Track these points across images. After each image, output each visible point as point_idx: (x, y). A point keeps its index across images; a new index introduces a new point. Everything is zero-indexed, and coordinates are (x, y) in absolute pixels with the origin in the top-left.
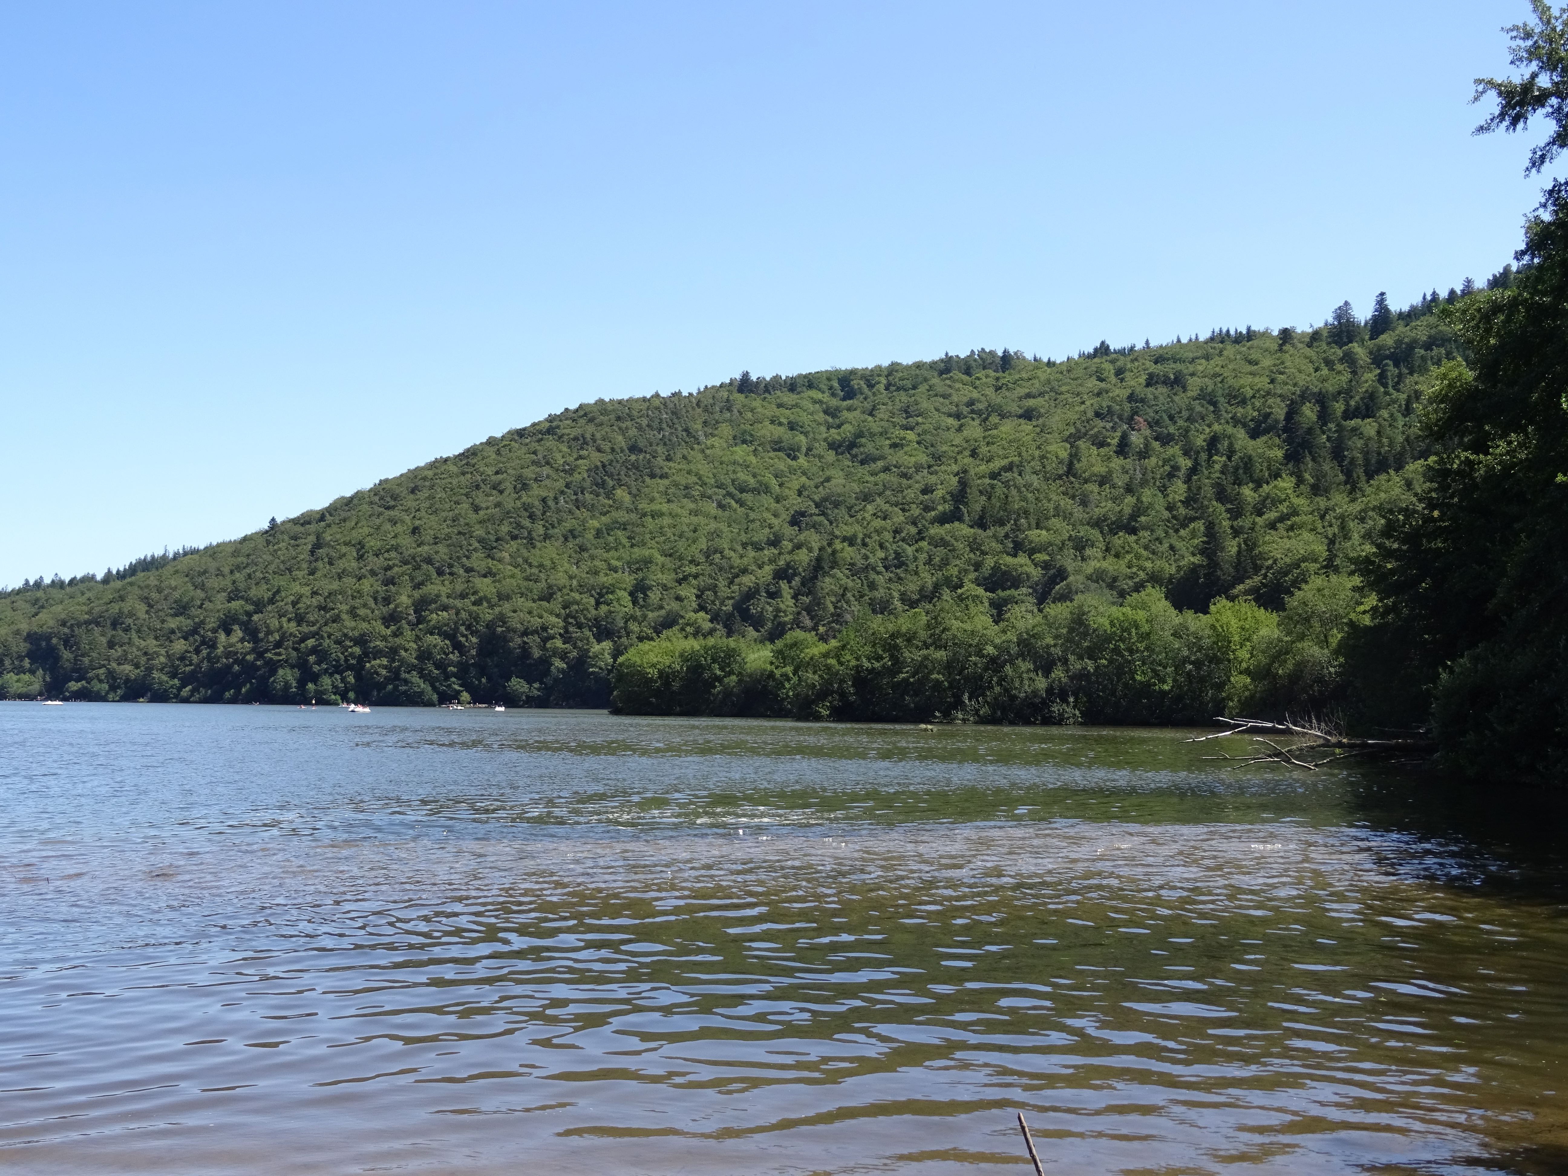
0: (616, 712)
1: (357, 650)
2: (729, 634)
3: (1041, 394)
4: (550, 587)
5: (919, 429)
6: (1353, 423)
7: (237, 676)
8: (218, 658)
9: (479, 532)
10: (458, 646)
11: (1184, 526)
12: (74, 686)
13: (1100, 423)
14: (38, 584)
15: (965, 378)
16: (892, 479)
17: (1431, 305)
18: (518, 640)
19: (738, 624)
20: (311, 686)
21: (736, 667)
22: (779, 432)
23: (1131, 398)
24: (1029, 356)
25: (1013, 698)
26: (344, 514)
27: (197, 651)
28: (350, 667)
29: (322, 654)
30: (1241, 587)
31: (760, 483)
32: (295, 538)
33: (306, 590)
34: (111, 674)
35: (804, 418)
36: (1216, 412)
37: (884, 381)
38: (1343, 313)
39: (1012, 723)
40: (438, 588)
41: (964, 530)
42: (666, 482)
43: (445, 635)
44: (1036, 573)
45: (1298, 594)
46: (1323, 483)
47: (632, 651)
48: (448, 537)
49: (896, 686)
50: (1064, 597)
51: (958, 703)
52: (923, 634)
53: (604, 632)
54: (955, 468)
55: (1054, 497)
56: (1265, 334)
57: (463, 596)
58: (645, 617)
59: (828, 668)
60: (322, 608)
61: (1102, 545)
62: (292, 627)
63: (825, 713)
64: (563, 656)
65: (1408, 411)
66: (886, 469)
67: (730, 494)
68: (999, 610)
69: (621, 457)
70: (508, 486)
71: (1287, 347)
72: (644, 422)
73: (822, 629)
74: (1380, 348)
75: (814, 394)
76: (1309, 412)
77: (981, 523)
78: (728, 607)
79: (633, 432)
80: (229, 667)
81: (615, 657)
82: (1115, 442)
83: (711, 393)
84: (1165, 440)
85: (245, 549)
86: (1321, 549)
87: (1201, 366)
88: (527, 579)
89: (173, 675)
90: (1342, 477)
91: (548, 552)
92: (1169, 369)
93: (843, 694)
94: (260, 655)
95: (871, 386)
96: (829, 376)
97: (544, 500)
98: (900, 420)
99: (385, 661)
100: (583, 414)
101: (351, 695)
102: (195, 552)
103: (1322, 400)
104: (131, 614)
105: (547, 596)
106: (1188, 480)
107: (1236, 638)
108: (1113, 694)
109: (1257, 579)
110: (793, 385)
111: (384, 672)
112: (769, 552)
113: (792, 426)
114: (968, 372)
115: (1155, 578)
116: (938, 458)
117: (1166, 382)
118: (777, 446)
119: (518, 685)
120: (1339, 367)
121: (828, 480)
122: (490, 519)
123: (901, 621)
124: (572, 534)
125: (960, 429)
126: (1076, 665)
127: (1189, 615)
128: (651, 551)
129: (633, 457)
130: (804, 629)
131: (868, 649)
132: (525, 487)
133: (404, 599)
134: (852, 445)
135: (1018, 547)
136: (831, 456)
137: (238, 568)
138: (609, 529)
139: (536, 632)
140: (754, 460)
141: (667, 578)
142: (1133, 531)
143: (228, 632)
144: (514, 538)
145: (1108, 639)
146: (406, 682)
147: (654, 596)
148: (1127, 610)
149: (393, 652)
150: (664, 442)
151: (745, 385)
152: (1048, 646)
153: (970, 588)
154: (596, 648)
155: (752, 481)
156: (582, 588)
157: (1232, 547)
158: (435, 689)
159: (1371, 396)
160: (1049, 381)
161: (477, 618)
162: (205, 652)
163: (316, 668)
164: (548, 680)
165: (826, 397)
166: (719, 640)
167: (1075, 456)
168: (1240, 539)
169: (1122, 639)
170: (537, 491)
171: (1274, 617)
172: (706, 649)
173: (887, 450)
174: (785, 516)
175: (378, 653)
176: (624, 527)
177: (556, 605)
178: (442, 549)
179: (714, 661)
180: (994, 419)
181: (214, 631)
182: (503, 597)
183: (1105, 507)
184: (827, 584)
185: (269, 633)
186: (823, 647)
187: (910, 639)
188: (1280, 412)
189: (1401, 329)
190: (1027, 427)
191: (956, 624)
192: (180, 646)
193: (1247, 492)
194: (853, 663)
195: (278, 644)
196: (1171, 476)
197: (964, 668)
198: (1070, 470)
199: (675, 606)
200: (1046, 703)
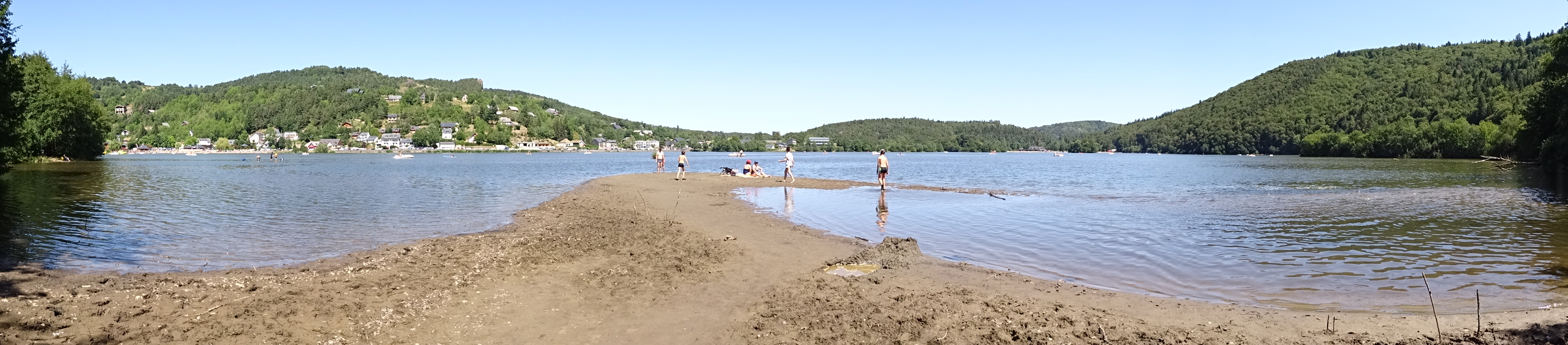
0: (1302, 156)
1: (1225, 139)
2: (1335, 132)
3: (1430, 57)
4: (1281, 118)
5: (1393, 68)
6: (1520, 70)
7: (1192, 146)
8: (1187, 141)
9: (1260, 102)
10: (1254, 137)
11: (1472, 99)
12: (1149, 149)
13: (1448, 67)
14: (1139, 121)
15: (1407, 52)
16: (1385, 83)
17: (1543, 36)
18: (1272, 135)
19: (1338, 129)
20: (1213, 149)
21: (1338, 142)
22: (1350, 69)
23: (1457, 59)
24: (1426, 46)
25: (1422, 150)
26: (1220, 98)
27: (1181, 139)
28: (1223, 144)
29: (1215, 140)
30: (1488, 117)
31: (1344, 85)
32: (1206, 106)
33: (1210, 121)
34: (1158, 145)
35: (1357, 64)
36: (1482, 64)
37: (1382, 52)
38: (1518, 37)
39: (1421, 158)
40: (1248, 119)
41: (1406, 99)
42: (1315, 85)
43: (1251, 134)
44: (1429, 113)
45: (1504, 120)
46: (1512, 88)
47: (1306, 137)
48: (1251, 104)
49: (1386, 147)
50: (1437, 120)
51: (1405, 152)
52: (1394, 131)
53: (1298, 132)
54: (1404, 80)
55: (1434, 89)
56: (1496, 42)
57: (1255, 122)
58: (1310, 127)
59: (1366, 141)
60: (1215, 126)
61: (1448, 104)
62: (1207, 132)
63: (1365, 155)
64: (1286, 139)
65: (1535, 67)
66: (1383, 80)
67: (1335, 88)
68: (1417, 124)
69: (1301, 78)
70: (1268, 88)
71: (1502, 46)
72: (1308, 67)
73: (1364, 130)
74: (1528, 48)
75: (1360, 57)
76: (1508, 66)
77: (1412, 97)
78: (1335, 123)
79: (1305, 70)
80: (1190, 144)
81: (1301, 139)
82: (1452, 73)
83: (1328, 57)
84: (1467, 73)
85: (1193, 109)
86: (1511, 107)
87: (1478, 50)
88: (1274, 116)
89: (1175, 146)
90: (1517, 86)
91: (1280, 108)
92: (1468, 51)
93: (1370, 150)
94: (1198, 140)
95: (1378, 54)
96: (1365, 51)
97: (1278, 92)
98: (1387, 65)
99: (1233, 142)
100: (1290, 64)
101: (1224, 152)
102: (1179, 110)
103: (1512, 62)
104: (1163, 129)
105: (1280, 121)
106: (1473, 85)
107: (1487, 132)
108: (1451, 149)
109: (1493, 115)
110: (1354, 54)
111: (1233, 145)
112: (1347, 106)
113: (1354, 67)
114: (1408, 50)
115: (1463, 114)
116: (1398, 77)
117: (1467, 55)
118: (1349, 73)
119: (1272, 148)
120: (1517, 53)
121: (1365, 84)
122: (1263, 98)
123: (1388, 127)
124: (1287, 102)
125: (1405, 68)
126: (1440, 140)
127: (1473, 125)
128: (1311, 107)
129: (1305, 78)
130: (1358, 130)
131: (1378, 135)
132: (1273, 88)
133: (1238, 123)
134: (1372, 73)
135: (1423, 105)
136: (1366, 76)
137: (1191, 115)
138: (1298, 100)
139: (1277, 132)
140: (1342, 77)
141: (1316, 115)
142: (1457, 100)
143: (1189, 134)
144: (1270, 104)
145: (1450, 132)
146: (1240, 148)
147: (1312, 120)
148: (1455, 124)
149: (1236, 139)
150: (1314, 73)
151: (1339, 54)
152: (1432, 135)
153: (1408, 117)
154: (1295, 136)
155: (1342, 85)
156: (1290, 118)
157: (1486, 105)
158: (1248, 149)
159: (1526, 62)
160: (1432, 53)
161: (1260, 129)
162: (1183, 140)
163: (1214, 144)
164: (1281, 147)
165: (1364, 58)
166: (1332, 133)
167: (1440, 77)
168: (1488, 103)
169: (1454, 132)
170: (1276, 89)
171: (1498, 127)
172: (1328, 136)
173: (1383, 74)
174: (1352, 95)
175: (1231, 139)
176: (1303, 99)
177: (1283, 124)
178: (1249, 107)
179: (1331, 140)
180: (1416, 65)
181: (1186, 133)
182: (1267, 122)
183: (1449, 92)
184: (1365, 116)
185: (1200, 134)
186: (1364, 135)
187: (1390, 133)
188: (1500, 66)
189: (1534, 43)
190: (1426, 67)
191: (1404, 128)
192: (1176, 138)
193: (1490, 89)
194: (1373, 140)
195: (1203, 137)
196: (1468, 83)
197: (1407, 141)
198: (1439, 81)
199: (1319, 123)
200: (1431, 152)
